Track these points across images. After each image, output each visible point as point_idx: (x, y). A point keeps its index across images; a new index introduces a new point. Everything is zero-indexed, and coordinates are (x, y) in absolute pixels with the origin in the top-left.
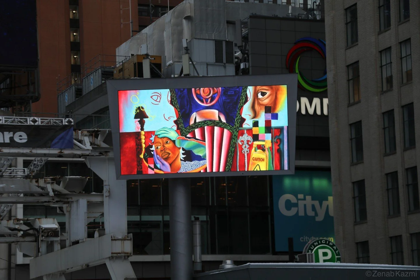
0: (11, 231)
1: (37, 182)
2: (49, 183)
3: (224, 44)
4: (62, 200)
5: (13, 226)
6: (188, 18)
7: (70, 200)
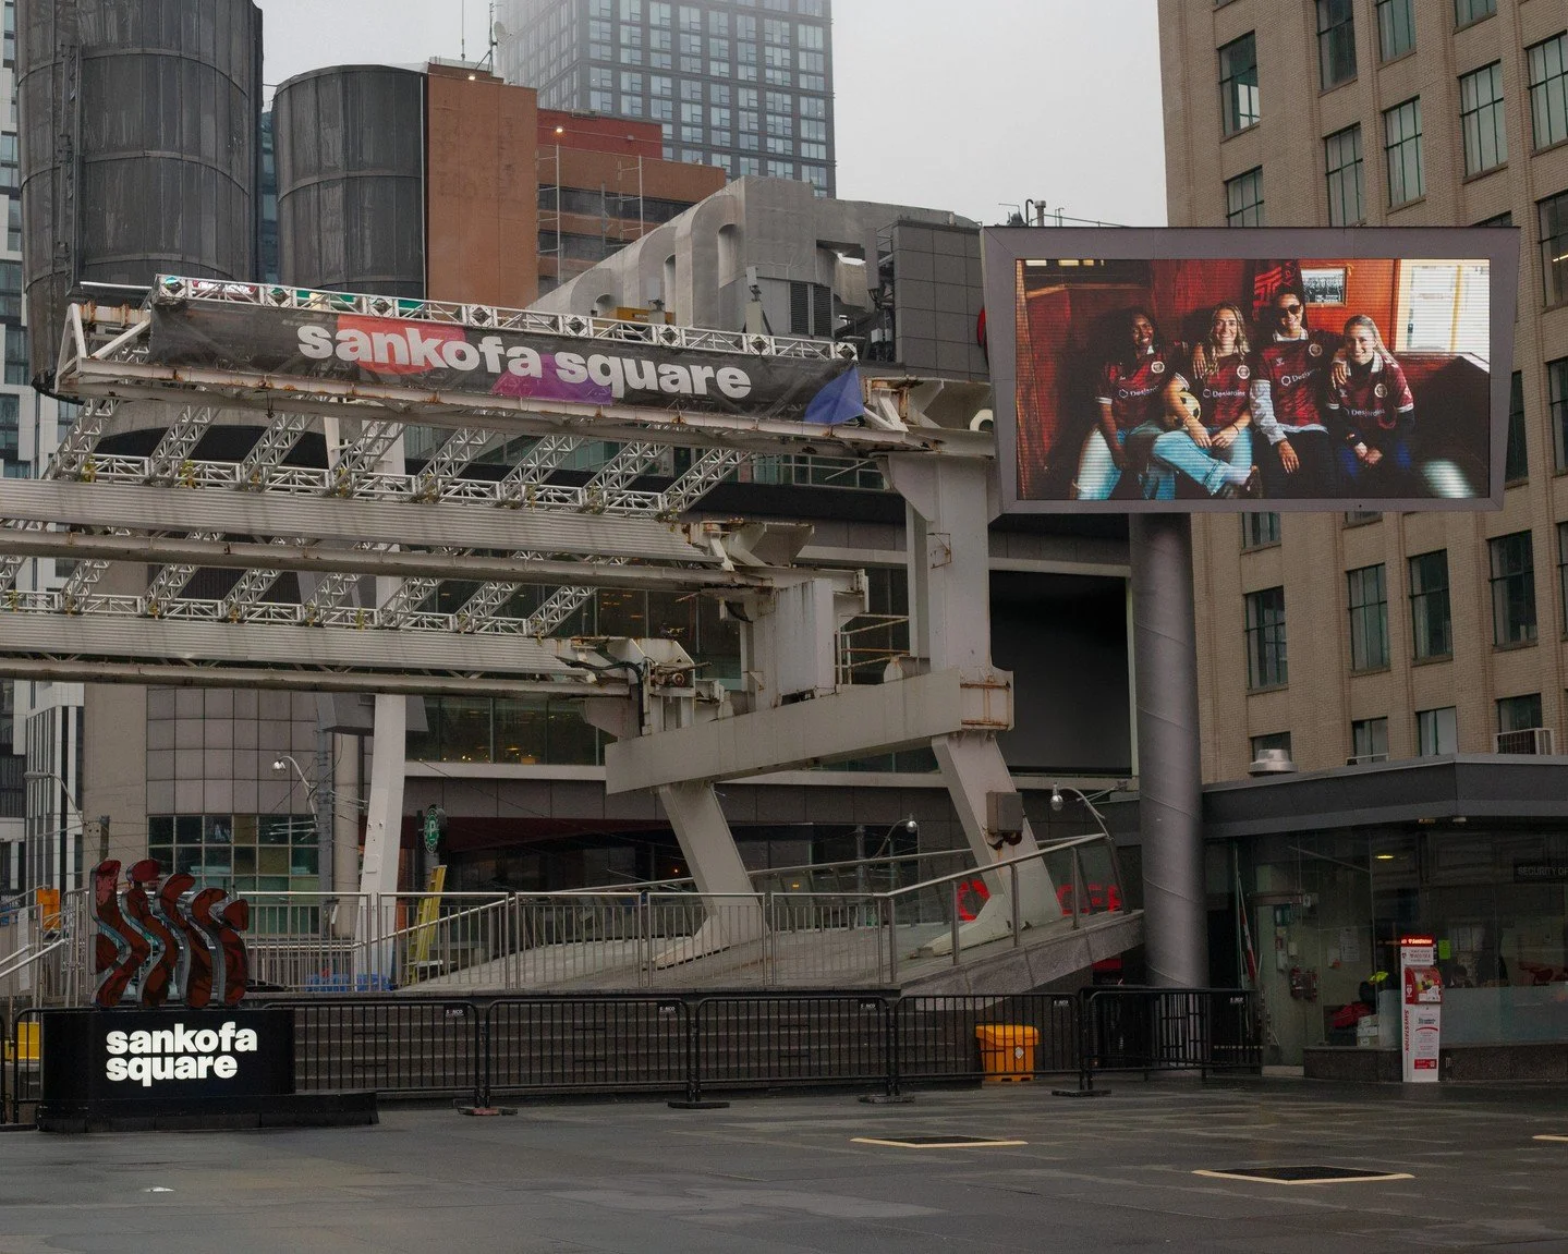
0: (569, 668)
1: (686, 531)
2: (716, 536)
3: (811, 291)
4: (751, 583)
5: (571, 656)
6: (728, 230)
7: (767, 584)
